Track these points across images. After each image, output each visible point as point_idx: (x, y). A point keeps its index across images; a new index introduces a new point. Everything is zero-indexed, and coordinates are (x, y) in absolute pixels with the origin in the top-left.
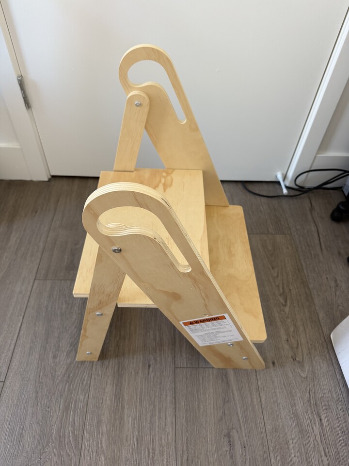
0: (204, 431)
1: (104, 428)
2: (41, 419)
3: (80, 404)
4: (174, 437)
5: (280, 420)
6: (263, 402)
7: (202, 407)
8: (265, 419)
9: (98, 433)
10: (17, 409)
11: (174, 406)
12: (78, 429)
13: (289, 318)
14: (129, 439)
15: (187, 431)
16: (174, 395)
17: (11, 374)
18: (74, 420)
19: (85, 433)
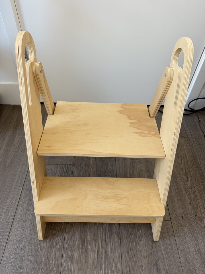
0: (141, 262)
1: (75, 259)
2: (34, 253)
3: (59, 243)
4: (121, 266)
5: (189, 255)
6: (178, 243)
7: (138, 245)
8: (179, 254)
9: (72, 263)
10: (19, 246)
11: (120, 245)
12: (58, 260)
13: (190, 189)
14: (91, 267)
15: (129, 262)
17: (15, 224)
18: (56, 253)
19: (63, 261)
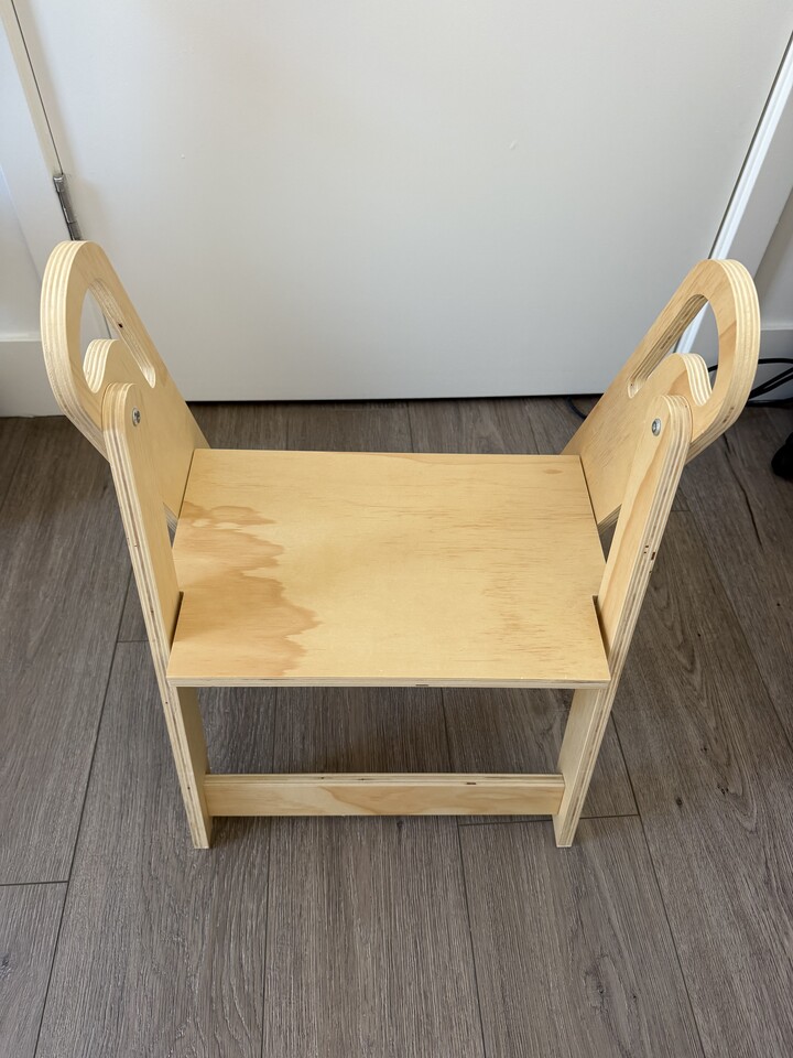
0: (540, 965)
1: (311, 975)
2: (162, 962)
3: (249, 921)
4: (473, 985)
5: (707, 930)
6: (666, 891)
7: (528, 911)
8: (674, 929)
9: (299, 987)
10: (106, 943)
11: (465, 913)
12: (251, 980)
13: (703, 699)
14: (370, 996)
15: (501, 968)
16: (462, 889)
17: (82, 863)
18: (240, 959)
19: (268, 987)
